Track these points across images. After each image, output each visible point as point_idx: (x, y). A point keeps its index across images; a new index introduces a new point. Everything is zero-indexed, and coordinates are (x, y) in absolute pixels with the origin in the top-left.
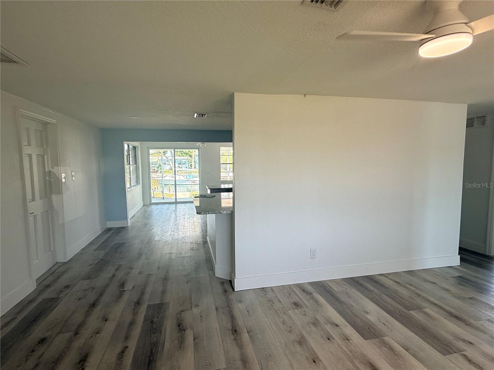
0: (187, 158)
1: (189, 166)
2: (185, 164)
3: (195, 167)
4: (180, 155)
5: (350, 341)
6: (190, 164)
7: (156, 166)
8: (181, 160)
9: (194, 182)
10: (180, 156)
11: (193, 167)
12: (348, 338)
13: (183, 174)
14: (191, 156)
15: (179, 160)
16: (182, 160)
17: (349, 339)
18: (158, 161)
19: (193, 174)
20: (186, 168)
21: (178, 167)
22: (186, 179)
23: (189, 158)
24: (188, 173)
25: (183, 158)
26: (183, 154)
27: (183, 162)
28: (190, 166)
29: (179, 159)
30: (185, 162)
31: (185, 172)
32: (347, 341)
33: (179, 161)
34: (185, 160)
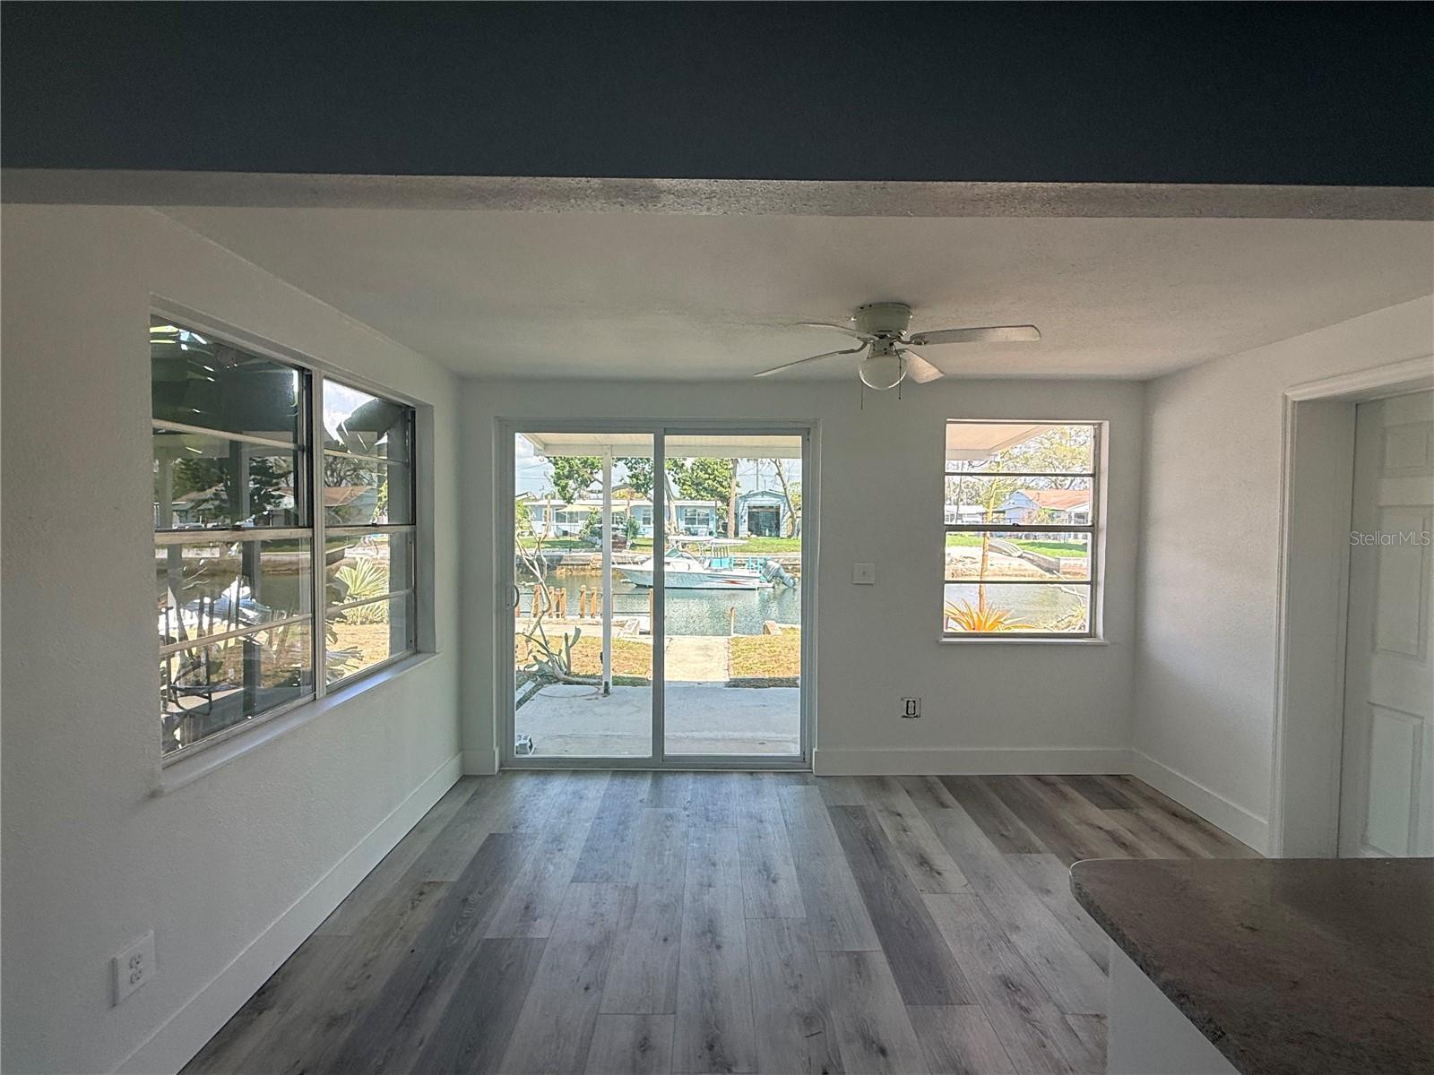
0: (713, 504)
1: (718, 528)
2: (706, 521)
3: (736, 534)
4: (693, 496)
6: (720, 523)
7: (621, 526)
8: (695, 511)
9: (733, 582)
10: (692, 499)
11: (731, 532)
13: (697, 554)
14: (725, 499)
15: (688, 510)
16: (699, 510)
18: (628, 511)
19: (731, 555)
20: (711, 533)
21: (684, 531)
22: (708, 572)
23: (720, 504)
24: (716, 550)
25: (699, 503)
26: (702, 493)
27: (701, 517)
28: (721, 530)
29: (689, 507)
30: (707, 515)
31: (706, 548)
33: (688, 514)
34: (707, 511)
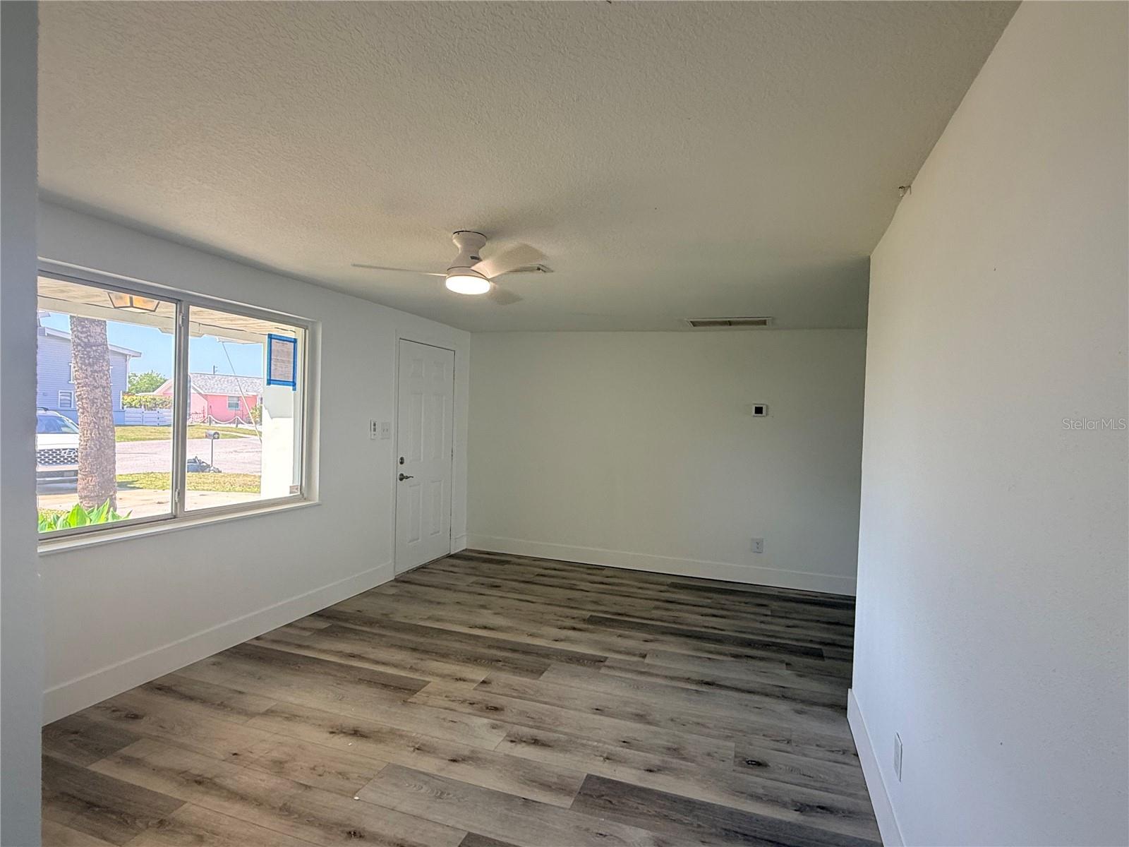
5: (412, 749)
12: (419, 751)
17: (417, 751)
32: (417, 746)
